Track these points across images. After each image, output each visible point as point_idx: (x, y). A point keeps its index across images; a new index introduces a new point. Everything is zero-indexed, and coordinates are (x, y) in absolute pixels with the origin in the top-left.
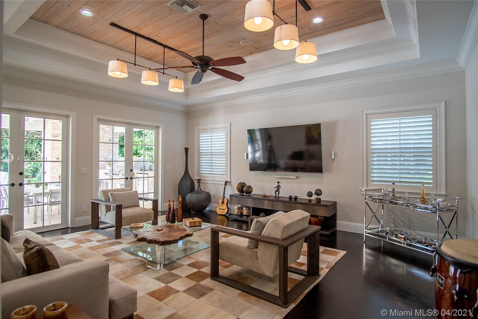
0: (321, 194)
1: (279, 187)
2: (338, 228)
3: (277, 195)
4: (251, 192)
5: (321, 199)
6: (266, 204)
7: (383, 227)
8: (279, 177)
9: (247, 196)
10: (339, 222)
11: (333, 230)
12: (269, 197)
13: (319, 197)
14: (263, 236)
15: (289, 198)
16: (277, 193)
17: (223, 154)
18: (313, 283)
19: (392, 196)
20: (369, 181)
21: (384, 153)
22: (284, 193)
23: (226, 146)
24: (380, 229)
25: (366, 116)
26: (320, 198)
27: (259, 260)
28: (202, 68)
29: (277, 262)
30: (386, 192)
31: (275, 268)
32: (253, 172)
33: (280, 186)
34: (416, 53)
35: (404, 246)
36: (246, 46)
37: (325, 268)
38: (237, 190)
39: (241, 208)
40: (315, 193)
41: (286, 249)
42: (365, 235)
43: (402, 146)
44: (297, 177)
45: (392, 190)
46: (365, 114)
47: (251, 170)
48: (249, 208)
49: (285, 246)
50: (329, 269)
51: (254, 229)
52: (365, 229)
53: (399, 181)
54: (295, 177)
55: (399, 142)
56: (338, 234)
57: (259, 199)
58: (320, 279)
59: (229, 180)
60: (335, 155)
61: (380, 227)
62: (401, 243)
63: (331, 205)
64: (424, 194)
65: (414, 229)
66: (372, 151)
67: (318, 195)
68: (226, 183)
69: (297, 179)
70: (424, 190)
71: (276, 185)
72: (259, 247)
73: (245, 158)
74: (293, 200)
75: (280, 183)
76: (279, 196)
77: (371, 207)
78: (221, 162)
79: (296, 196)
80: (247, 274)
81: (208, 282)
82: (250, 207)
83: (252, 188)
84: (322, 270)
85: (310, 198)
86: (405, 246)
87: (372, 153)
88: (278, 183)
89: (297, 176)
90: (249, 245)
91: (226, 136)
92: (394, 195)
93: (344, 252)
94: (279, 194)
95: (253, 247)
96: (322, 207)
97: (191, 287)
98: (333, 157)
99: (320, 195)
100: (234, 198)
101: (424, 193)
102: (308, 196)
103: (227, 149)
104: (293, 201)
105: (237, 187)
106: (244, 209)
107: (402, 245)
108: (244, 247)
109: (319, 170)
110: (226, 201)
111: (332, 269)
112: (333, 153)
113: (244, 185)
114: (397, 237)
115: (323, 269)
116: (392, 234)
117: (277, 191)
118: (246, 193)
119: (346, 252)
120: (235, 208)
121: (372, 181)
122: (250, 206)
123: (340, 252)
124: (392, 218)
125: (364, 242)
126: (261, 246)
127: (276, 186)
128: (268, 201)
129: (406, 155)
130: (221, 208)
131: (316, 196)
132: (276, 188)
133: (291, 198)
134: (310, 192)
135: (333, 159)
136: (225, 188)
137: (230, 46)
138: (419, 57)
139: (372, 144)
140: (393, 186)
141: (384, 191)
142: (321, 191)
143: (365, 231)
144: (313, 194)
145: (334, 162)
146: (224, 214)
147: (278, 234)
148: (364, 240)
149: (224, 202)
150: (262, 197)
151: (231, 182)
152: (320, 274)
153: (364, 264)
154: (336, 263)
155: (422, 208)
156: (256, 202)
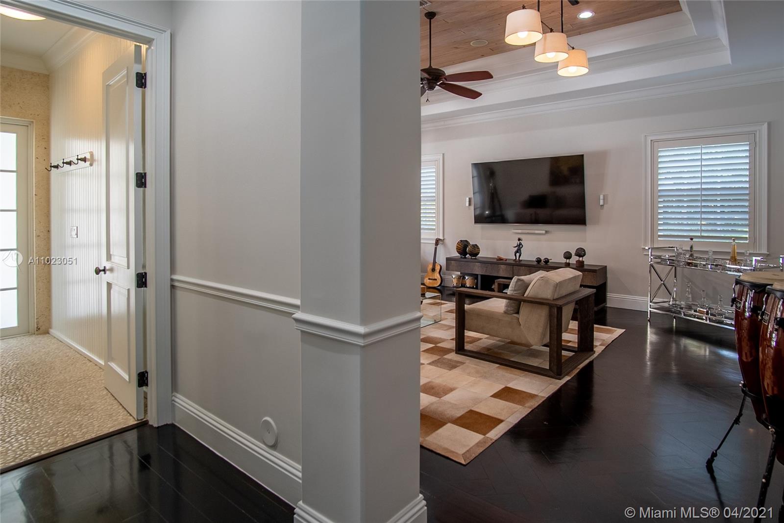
0: (584, 255)
1: (521, 246)
2: (609, 304)
3: (518, 258)
4: (478, 254)
5: (584, 262)
6: (503, 270)
7: (676, 301)
8: (520, 231)
9: (471, 259)
10: (610, 295)
11: (602, 305)
12: (506, 260)
13: (581, 259)
14: (526, 297)
15: (536, 261)
16: (518, 255)
17: (432, 199)
18: (587, 359)
19: (690, 257)
20: (655, 236)
21: (678, 196)
22: (528, 255)
23: (437, 188)
24: (671, 303)
25: (651, 144)
26: (583, 260)
27: (522, 327)
28: (431, 84)
29: (546, 327)
30: (680, 251)
31: (544, 335)
32: (479, 226)
33: (523, 244)
34: (725, 57)
35: (706, 322)
36: (478, 47)
37: (600, 345)
38: (457, 251)
39: (462, 277)
40: (575, 254)
41: (560, 309)
42: (650, 311)
43: (704, 186)
44: (547, 232)
45: (689, 249)
46: (650, 141)
47: (476, 222)
48: (475, 277)
49: (559, 306)
50: (605, 347)
51: (513, 289)
52: (651, 302)
53: (699, 236)
54: (544, 232)
55: (700, 181)
56: (608, 311)
57: (492, 263)
58: (595, 355)
59: (441, 238)
60: (604, 199)
61: (671, 300)
62: (703, 319)
63: (599, 269)
64: (736, 253)
65: (721, 301)
66: (659, 194)
67: (580, 256)
68: (437, 242)
69: (547, 234)
70: (736, 247)
71: (516, 243)
72: (521, 311)
73: (467, 204)
74: (542, 263)
75: (522, 240)
76: (520, 259)
77: (659, 273)
78: (427, 211)
79: (546, 258)
80: (499, 349)
81: (453, 356)
82: (477, 275)
83: (479, 248)
84: (595, 347)
85: (568, 260)
86: (708, 322)
87: (660, 196)
88: (519, 240)
89: (547, 230)
90: (507, 310)
91: (437, 172)
92: (691, 255)
93: (621, 331)
94: (520, 256)
95: (512, 312)
96: (586, 273)
97: (436, 361)
98: (601, 203)
99: (582, 256)
100: (453, 262)
101: (736, 251)
102: (565, 258)
103: (438, 193)
104: (542, 265)
105: (457, 247)
106: (467, 278)
107: (704, 321)
108: (499, 313)
109: (580, 220)
110: (438, 268)
111: (609, 347)
112: (602, 197)
113: (466, 244)
114: (695, 311)
115: (597, 346)
116: (690, 308)
117: (517, 252)
118: (470, 255)
119: (624, 330)
120: (454, 277)
121: (660, 236)
122: (477, 273)
123: (616, 330)
124: (689, 287)
125: (649, 320)
126: (524, 310)
127: (516, 245)
128: (505, 266)
129: (709, 204)
130: (431, 278)
131: (577, 258)
132: (516, 247)
133: (539, 261)
134: (567, 252)
135: (601, 205)
136: (436, 248)
137: (455, 48)
138: (730, 63)
139: (659, 183)
140: (692, 243)
141: (677, 250)
142: (584, 251)
143: (650, 305)
144: (573, 254)
145: (603, 209)
146: (436, 286)
147: (547, 294)
148: (649, 317)
149: (435, 270)
150: (495, 261)
151: (445, 241)
152: (594, 350)
153: (648, 351)
154: (613, 341)
155: (732, 270)
156: (487, 268)
